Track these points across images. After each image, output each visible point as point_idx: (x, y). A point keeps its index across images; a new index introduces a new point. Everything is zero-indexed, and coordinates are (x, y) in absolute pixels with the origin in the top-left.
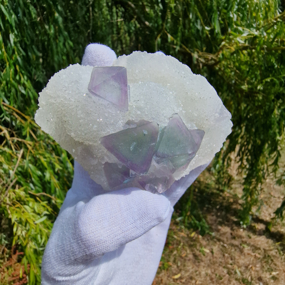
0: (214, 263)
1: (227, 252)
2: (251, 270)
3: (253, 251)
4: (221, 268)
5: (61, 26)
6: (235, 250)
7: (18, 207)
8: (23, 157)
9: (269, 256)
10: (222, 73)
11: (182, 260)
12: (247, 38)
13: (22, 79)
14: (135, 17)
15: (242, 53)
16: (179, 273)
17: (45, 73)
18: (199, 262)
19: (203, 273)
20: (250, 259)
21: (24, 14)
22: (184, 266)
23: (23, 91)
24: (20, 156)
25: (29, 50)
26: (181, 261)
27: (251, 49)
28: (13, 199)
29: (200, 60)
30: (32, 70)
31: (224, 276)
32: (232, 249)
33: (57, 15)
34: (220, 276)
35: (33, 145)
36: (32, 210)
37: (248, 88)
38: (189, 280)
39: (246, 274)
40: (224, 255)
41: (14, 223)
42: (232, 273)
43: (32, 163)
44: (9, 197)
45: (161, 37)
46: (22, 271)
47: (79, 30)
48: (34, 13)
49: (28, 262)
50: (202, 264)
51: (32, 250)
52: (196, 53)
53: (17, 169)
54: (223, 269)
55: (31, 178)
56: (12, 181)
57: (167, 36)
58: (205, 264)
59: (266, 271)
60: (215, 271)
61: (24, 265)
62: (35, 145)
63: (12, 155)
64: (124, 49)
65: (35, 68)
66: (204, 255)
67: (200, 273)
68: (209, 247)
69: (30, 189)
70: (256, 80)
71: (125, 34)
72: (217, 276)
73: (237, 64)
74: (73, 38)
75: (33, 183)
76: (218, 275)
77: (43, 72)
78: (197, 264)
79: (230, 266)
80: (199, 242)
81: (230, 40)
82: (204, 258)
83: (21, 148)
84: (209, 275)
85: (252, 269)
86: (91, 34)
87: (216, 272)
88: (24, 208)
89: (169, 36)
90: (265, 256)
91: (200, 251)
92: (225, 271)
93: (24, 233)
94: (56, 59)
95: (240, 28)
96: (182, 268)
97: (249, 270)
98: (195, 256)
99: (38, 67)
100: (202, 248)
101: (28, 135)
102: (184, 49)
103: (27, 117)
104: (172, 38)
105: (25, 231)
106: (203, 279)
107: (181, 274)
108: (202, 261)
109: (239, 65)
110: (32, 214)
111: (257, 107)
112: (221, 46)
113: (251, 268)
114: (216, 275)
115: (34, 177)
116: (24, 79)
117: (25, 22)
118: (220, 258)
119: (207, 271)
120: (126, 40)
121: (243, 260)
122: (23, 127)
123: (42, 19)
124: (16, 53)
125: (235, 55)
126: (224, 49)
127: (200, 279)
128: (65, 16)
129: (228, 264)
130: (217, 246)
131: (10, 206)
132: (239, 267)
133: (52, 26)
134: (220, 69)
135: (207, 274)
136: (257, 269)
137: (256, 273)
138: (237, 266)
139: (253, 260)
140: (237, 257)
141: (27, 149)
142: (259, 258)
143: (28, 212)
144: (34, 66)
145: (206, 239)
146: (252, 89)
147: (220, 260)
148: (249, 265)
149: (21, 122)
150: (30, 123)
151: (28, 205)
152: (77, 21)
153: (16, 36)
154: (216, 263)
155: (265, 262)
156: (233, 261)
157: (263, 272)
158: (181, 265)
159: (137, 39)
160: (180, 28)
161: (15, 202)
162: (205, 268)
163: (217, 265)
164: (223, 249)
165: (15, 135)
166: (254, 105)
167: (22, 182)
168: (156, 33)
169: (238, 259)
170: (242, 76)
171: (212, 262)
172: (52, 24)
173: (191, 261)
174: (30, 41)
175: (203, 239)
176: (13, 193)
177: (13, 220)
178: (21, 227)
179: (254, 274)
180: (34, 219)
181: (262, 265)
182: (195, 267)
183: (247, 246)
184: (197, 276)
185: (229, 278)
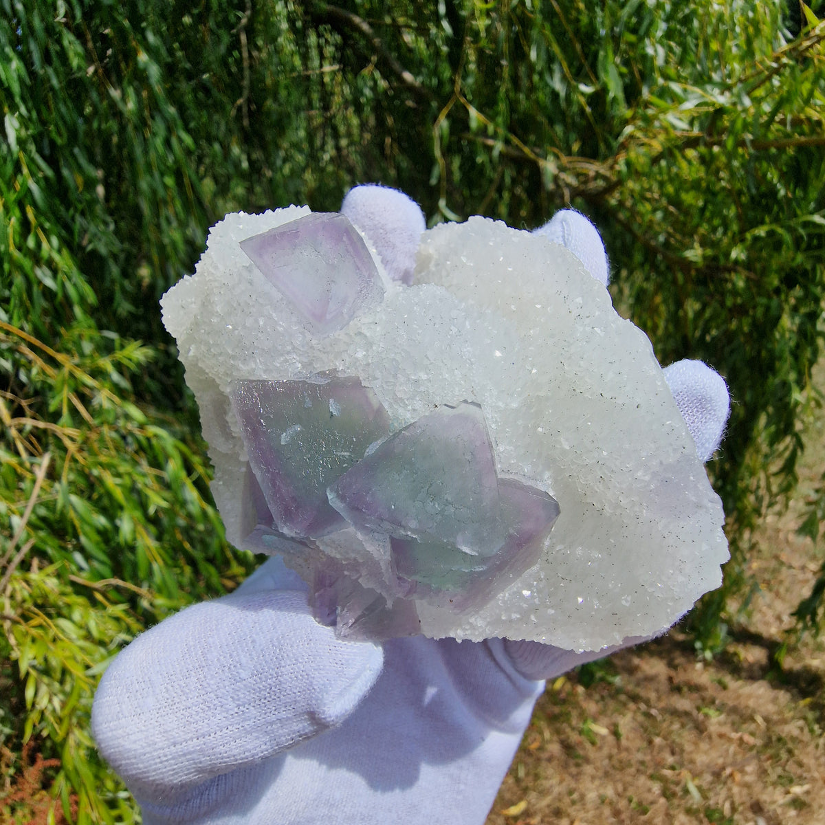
0: (622, 766)
1: (657, 732)
2: (729, 782)
3: (736, 727)
4: (642, 780)
5: (158, 89)
6: (683, 726)
7: (40, 626)
8: (53, 475)
9: (780, 739)
10: (628, 214)
11: (530, 760)
12: (695, 115)
13: (45, 245)
14: (374, 58)
15: (684, 157)
16: (520, 799)
17: (112, 227)
18: (578, 765)
19: (592, 796)
20: (727, 751)
21: (47, 58)
22: (537, 777)
23: (49, 282)
24: (41, 473)
25: (62, 163)
26: (526, 764)
27: (709, 145)
28: (24, 601)
29: (564, 180)
30: (73, 219)
31: (652, 803)
32: (672, 723)
33: (143, 57)
34: (640, 804)
35: (79, 439)
36: (83, 633)
37: (705, 257)
38: (551, 819)
39: (717, 794)
40: (650, 742)
41: (28, 674)
42: (674, 794)
43: (80, 493)
44: (12, 597)
45: (448, 116)
46: (55, 816)
47: (210, 102)
48: (77, 54)
49: (73, 787)
50: (588, 769)
51: (82, 752)
52: (551, 158)
53: (34, 511)
54: (649, 783)
55: (76, 536)
56: (18, 548)
57: (467, 112)
58: (597, 769)
59: (774, 784)
60: (625, 789)
61: (59, 797)
62: (86, 441)
63: (19, 470)
64: (345, 151)
65: (83, 214)
66: (593, 743)
67: (582, 797)
68: (605, 720)
69: (74, 568)
70: (725, 233)
71: (346, 109)
72: (633, 805)
73: (670, 189)
74: (192, 125)
75: (82, 550)
76: (635, 800)
77: (106, 224)
78: (573, 770)
79: (668, 773)
80: (577, 705)
81: (648, 120)
82: (591, 752)
83: (46, 449)
84: (608, 800)
85: (734, 780)
86: (245, 110)
87: (630, 792)
88: (57, 626)
89: (473, 112)
90: (770, 738)
91: (581, 732)
92: (656, 787)
93: (57, 702)
94: (144, 185)
95: (676, 87)
96: (531, 785)
97: (725, 783)
98: (568, 747)
99: (92, 211)
100: (585, 721)
101: (65, 411)
102: (517, 147)
103: (60, 357)
104: (482, 118)
105: (61, 697)
106: (590, 814)
107: (529, 803)
108: (587, 760)
109: (677, 191)
110: (82, 643)
111: (730, 310)
112: (621, 139)
113: (731, 775)
114: (630, 801)
115: (85, 534)
116: (50, 247)
117: (49, 80)
118: (638, 750)
119: (602, 791)
120: (349, 126)
121: (706, 753)
122: (51, 388)
123: (101, 71)
124: (25, 171)
125: (663, 163)
126: (632, 146)
127: (582, 815)
128: (169, 60)
129: (663, 767)
130: (629, 716)
131: (15, 622)
132: (696, 775)
133: (130, 91)
134: (621, 203)
135: (603, 800)
136: (748, 779)
137: (745, 791)
138: (690, 771)
139: (735, 754)
140: (688, 747)
141: (65, 450)
142: (752, 748)
143: (70, 639)
144: (80, 207)
145: (597, 697)
146: (715, 258)
147: (640, 756)
148: (724, 768)
149: (44, 372)
150: (72, 375)
151: (70, 618)
152: (204, 73)
153: (24, 122)
154: (629, 765)
155: (770, 758)
156: (677, 757)
157: (765, 787)
158: (527, 774)
159: (380, 122)
160: (503, 90)
161: (29, 610)
162: (597, 782)
163: (632, 770)
164: (647, 723)
165: (28, 411)
166: (722, 304)
167: (50, 551)
168: (434, 104)
169: (691, 752)
170: (684, 224)
171: (615, 762)
172: (130, 83)
173: (555, 763)
174: (65, 135)
175: (589, 696)
176: (24, 584)
177: (24, 667)
178: (48, 685)
179: (740, 793)
180: (88, 660)
181: (760, 767)
182: (568, 779)
183: (717, 713)
184: (574, 807)
185: (667, 809)
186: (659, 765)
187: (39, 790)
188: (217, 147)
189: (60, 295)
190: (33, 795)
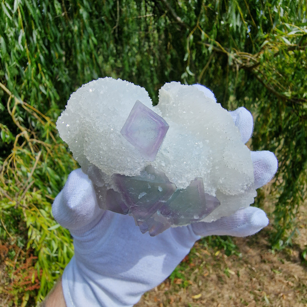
0: (239, 287)
1: (254, 276)
2: (281, 298)
3: (286, 278)
4: (247, 293)
5: (86, 21)
6: (265, 275)
7: (34, 211)
8: (42, 159)
9: (304, 285)
10: (262, 76)
11: (204, 280)
12: (295, 37)
13: (44, 78)
14: (166, 12)
15: (288, 54)
16: (199, 293)
17: (67, 72)
18: (222, 284)
19: (226, 296)
20: (282, 287)
21: (48, 10)
22: (206, 286)
23: (44, 91)
24: (38, 158)
25: (51, 48)
26: (202, 281)
27: (299, 49)
28: (30, 202)
29: (237, 61)
30: (54, 69)
31: (250, 302)
32: (260, 273)
33: (82, 11)
34: (245, 301)
35: (52, 148)
36: (48, 215)
37: (292, 95)
38: (210, 302)
39: (276, 302)
40: (251, 280)
41: (29, 227)
42: (259, 300)
43: (51, 166)
44: (26, 200)
45: (193, 34)
46: (35, 276)
47: (104, 27)
48: (59, 9)
49: (41, 267)
50: (226, 286)
51: (45, 256)
52: (232, 52)
53: (35, 171)
54: (249, 295)
55: (48, 182)
56: (29, 183)
57: (201, 33)
58: (229, 286)
59: (300, 302)
60: (240, 295)
61: (36, 270)
62: (54, 149)
63: (31, 157)
64: (152, 47)
65: (57, 67)
66: (229, 277)
67: (223, 296)
68: (234, 269)
69: (47, 193)
70: (302, 86)
71: (154, 31)
72: (242, 301)
73: (280, 67)
74: (97, 36)
75: (50, 187)
76: (243, 300)
77: (65, 71)
78: (220, 285)
79: (257, 292)
80: (223, 262)
81: (274, 38)
82: (228, 280)
83: (40, 149)
84: (232, 298)
85: (283, 298)
86: (117, 31)
87: (241, 297)
88: (40, 212)
89: (203, 33)
90: (300, 284)
91: (224, 272)
92: (252, 297)
93: (38, 238)
94: (79, 57)
95: (288, 25)
96: (203, 288)
97: (280, 299)
98: (219, 277)
99: (60, 67)
100: (226, 268)
101: (47, 138)
102: (219, 47)
103: (47, 118)
104: (206, 36)
105: (40, 236)
106: (225, 302)
107: (202, 295)
108: (226, 283)
109: (283, 68)
110: (48, 219)
111: (300, 117)
112: (262, 46)
113: (283, 296)
114: (241, 300)
115: (52, 181)
117: (49, 18)
118: (246, 282)
119: (230, 295)
120: (154, 38)
121: (273, 286)
122: (43, 129)
123: (67, 15)
124: (39, 51)
125: (279, 56)
126: (267, 48)
127: (222, 302)
128: (91, 11)
129: (255, 289)
130: (244, 269)
131: (26, 209)
132: (268, 294)
133: (76, 22)
134: (259, 72)
135: (231, 298)
136: (289, 298)
137: (287, 303)
138: (266, 292)
139: (285, 288)
140: (266, 283)
141: (46, 151)
142: (292, 287)
143: (44, 217)
144: (56, 65)
145: (232, 260)
146: (296, 96)
147: (246, 284)
148: (280, 293)
149: (41, 123)
150: (50, 125)
151: (44, 209)
152: (103, 16)
153: (40, 33)
154: (242, 286)
155: (299, 292)
156: (261, 286)
157: (296, 302)
158: (202, 285)
159: (167, 36)
160: (215, 24)
161: (31, 205)
162: (229, 291)
163: (243, 289)
164: (250, 272)
165: (35, 136)
166: (298, 114)
167: (40, 186)
168: (188, 30)
169: (267, 285)
170: (285, 81)
171: (236, 285)
172: (76, 19)
173: (213, 282)
174: (53, 38)
175: (228, 259)
176: (30, 196)
177: (28, 224)
178: (36, 232)
179: (286, 304)
180: (49, 225)
181: (295, 295)
182: (217, 288)
183: (279, 272)
184: (219, 299)
185: (255, 305)
186: (254, 288)
187: (31, 266)
188: (105, 44)
189: (48, 96)
190: (29, 267)
